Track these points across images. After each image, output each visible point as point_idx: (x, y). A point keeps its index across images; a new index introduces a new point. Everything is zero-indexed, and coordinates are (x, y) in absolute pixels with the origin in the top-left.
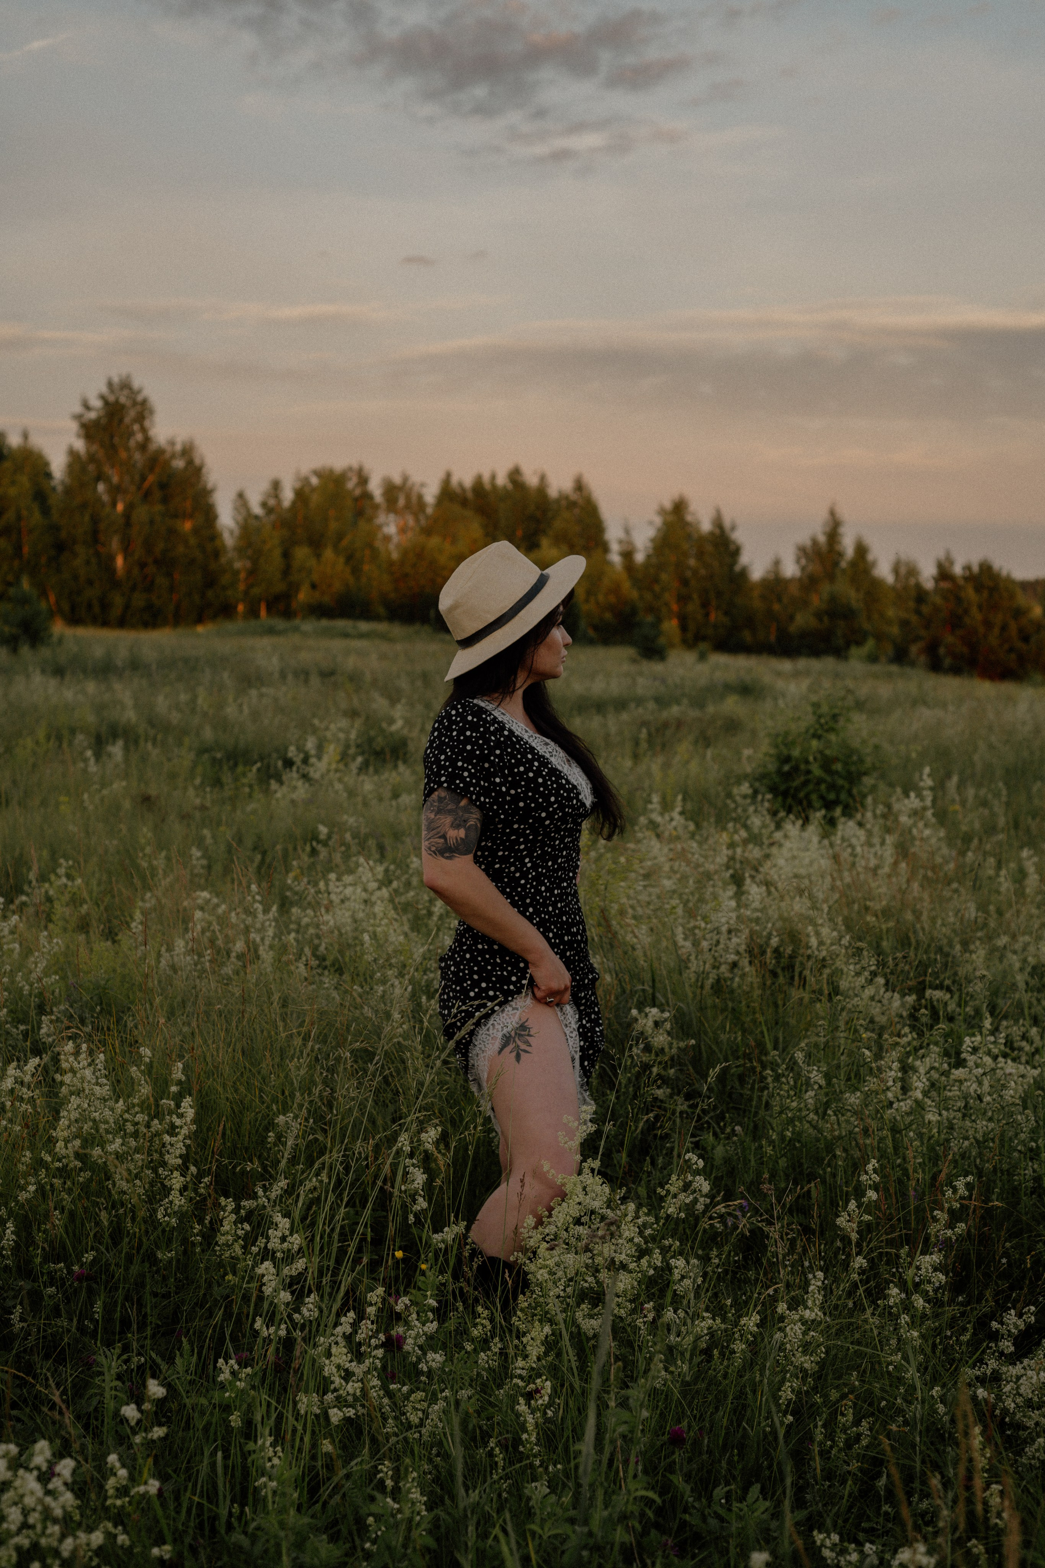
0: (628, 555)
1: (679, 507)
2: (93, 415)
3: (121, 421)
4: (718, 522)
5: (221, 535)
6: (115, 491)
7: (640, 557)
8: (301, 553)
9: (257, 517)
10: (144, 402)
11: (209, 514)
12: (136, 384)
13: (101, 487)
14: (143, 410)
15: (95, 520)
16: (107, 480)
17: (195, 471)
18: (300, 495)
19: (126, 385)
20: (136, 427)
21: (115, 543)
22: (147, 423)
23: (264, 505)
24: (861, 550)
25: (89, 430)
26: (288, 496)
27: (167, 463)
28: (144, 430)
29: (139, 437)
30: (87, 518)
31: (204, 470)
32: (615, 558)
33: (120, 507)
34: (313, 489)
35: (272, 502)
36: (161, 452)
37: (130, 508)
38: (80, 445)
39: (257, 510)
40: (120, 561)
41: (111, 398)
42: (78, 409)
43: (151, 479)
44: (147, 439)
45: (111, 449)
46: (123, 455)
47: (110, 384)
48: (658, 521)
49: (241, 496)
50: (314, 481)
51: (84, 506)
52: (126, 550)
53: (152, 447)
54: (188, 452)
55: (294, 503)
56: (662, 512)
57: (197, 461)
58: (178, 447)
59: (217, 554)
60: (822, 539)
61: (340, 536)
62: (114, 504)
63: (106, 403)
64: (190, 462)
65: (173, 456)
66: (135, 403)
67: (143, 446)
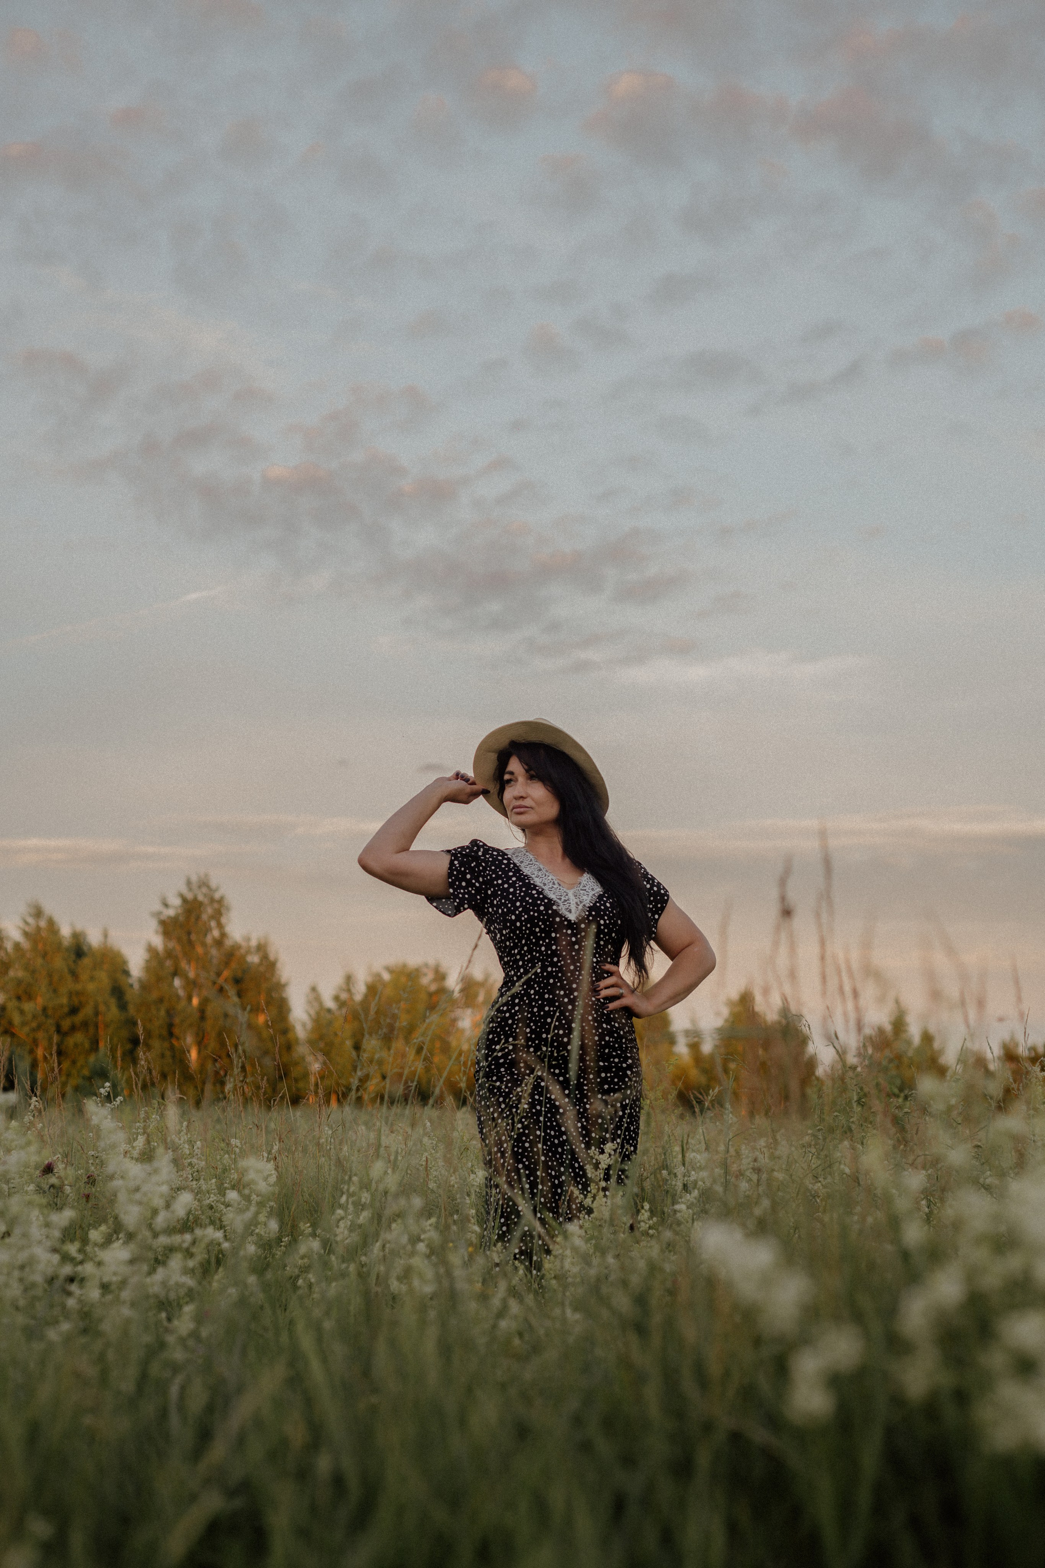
0: (695, 1047)
1: (746, 999)
2: (171, 912)
3: (198, 918)
4: (785, 1011)
5: (294, 1027)
6: (192, 985)
7: (707, 1048)
8: (371, 1044)
9: (329, 1011)
10: (221, 901)
11: (282, 1008)
12: (213, 884)
13: (177, 982)
14: (219, 908)
15: (170, 1013)
16: (185, 977)
17: (270, 965)
18: (372, 989)
19: (204, 883)
20: (213, 924)
21: (189, 1039)
22: (223, 920)
23: (336, 998)
24: (927, 1038)
25: (168, 927)
26: (360, 991)
27: (243, 957)
28: (220, 926)
29: (216, 933)
30: (163, 1013)
31: (279, 965)
32: (682, 1048)
33: (195, 1001)
34: (385, 985)
35: (344, 996)
36: (236, 947)
37: (205, 1002)
38: (158, 941)
39: (330, 1004)
40: (194, 1054)
41: (189, 896)
42: (157, 907)
43: (226, 973)
44: (223, 935)
45: (188, 945)
46: (200, 950)
47: (189, 883)
48: (725, 1012)
49: (314, 989)
50: (386, 976)
51: (161, 1000)
52: (200, 1043)
53: (228, 943)
54: (262, 948)
55: (366, 996)
56: (730, 1003)
57: (272, 957)
58: (254, 943)
59: (289, 1047)
60: (888, 1028)
61: (410, 1030)
62: (190, 998)
63: (185, 900)
64: (265, 957)
65: (248, 952)
66: (212, 900)
67: (219, 943)
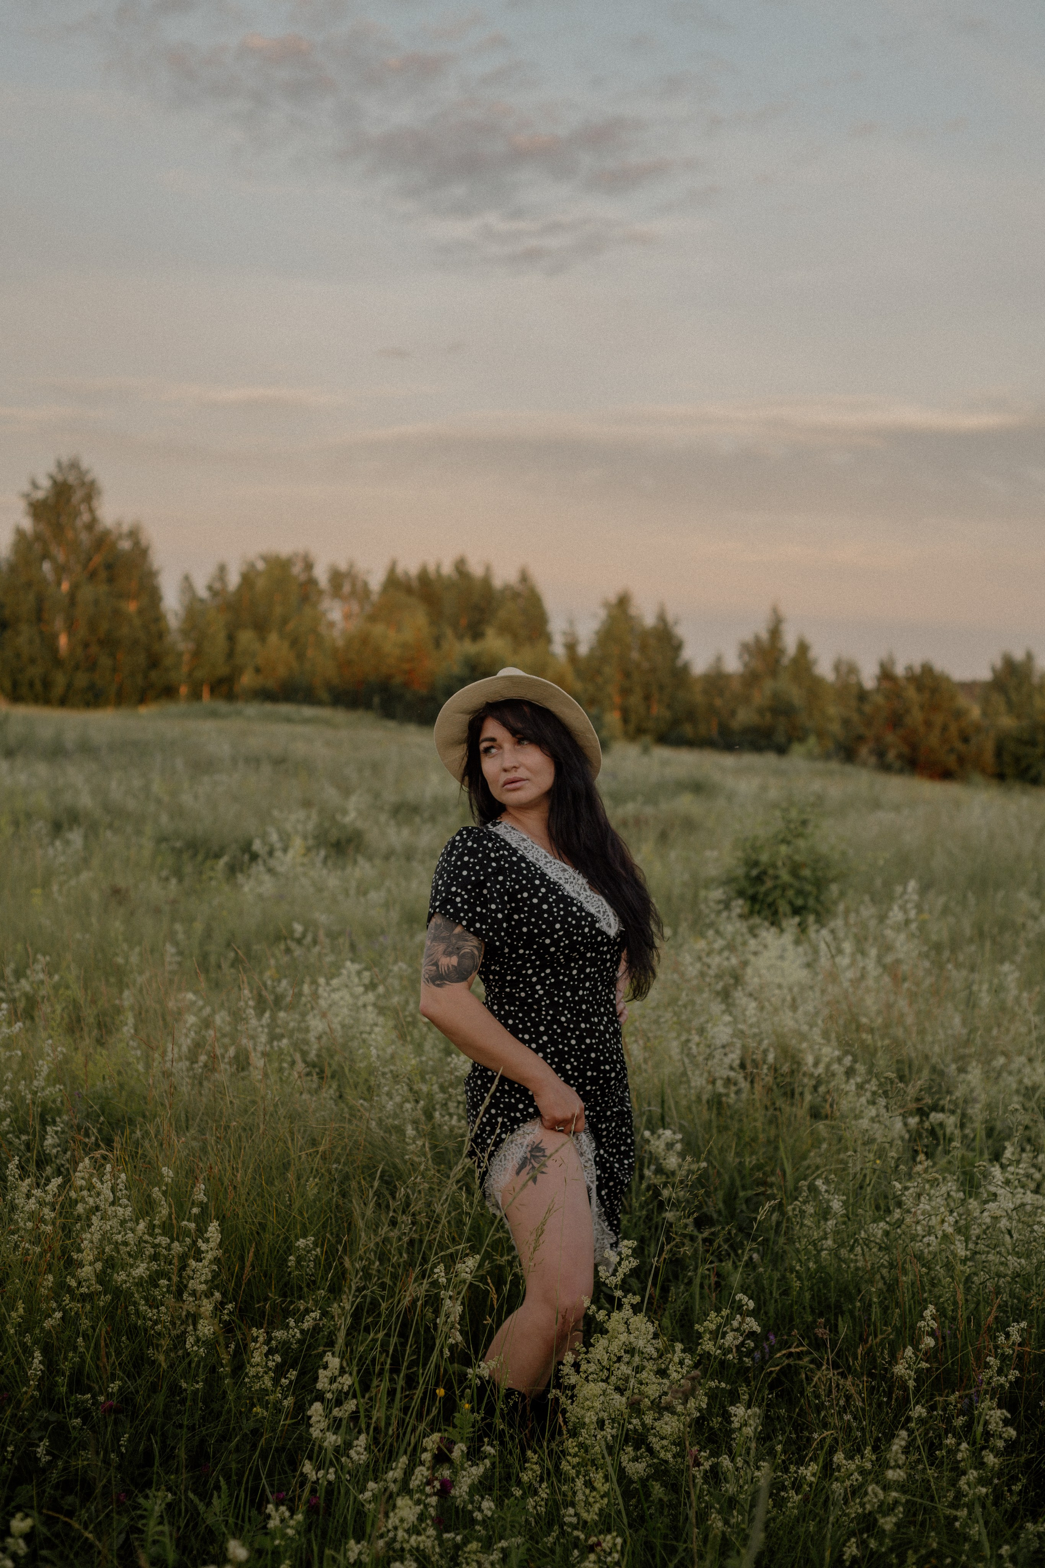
0: (571, 647)
1: (623, 602)
2: (40, 495)
3: (68, 500)
4: (662, 618)
5: (165, 617)
6: (61, 570)
7: (583, 650)
8: (246, 637)
9: (202, 601)
10: (93, 483)
11: (154, 596)
12: (85, 464)
13: (47, 566)
14: (91, 491)
15: (40, 600)
16: (53, 559)
17: (141, 552)
18: (247, 579)
19: (74, 465)
20: (83, 507)
21: (59, 623)
22: (95, 503)
23: (210, 588)
24: (803, 648)
25: (37, 509)
26: (234, 580)
27: (113, 545)
28: (91, 510)
29: (86, 517)
30: (31, 597)
31: (150, 552)
32: (558, 649)
33: (65, 586)
34: (259, 574)
35: (217, 586)
36: (107, 533)
37: (75, 587)
38: (27, 524)
39: (202, 592)
40: (63, 641)
41: (60, 478)
42: (26, 487)
43: (97, 559)
44: (94, 520)
45: (58, 530)
46: (70, 534)
47: (59, 465)
48: (602, 614)
49: (187, 578)
50: (260, 565)
51: (29, 584)
52: (71, 628)
53: (99, 528)
54: (134, 534)
55: (241, 587)
56: (606, 605)
57: (144, 542)
58: (125, 528)
59: (161, 635)
60: (764, 636)
61: (285, 621)
62: (59, 584)
63: (55, 483)
64: (137, 544)
65: (120, 536)
66: (83, 484)
67: (90, 526)
